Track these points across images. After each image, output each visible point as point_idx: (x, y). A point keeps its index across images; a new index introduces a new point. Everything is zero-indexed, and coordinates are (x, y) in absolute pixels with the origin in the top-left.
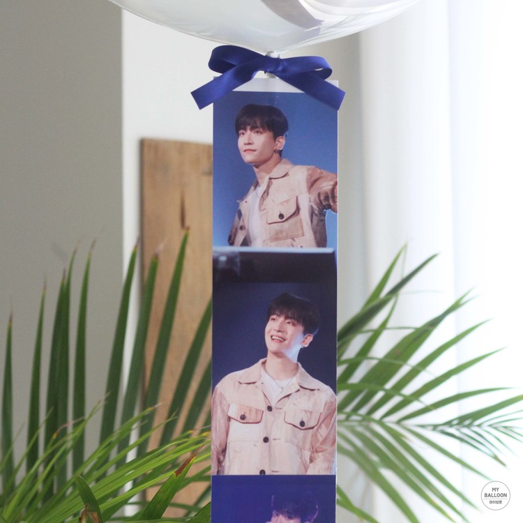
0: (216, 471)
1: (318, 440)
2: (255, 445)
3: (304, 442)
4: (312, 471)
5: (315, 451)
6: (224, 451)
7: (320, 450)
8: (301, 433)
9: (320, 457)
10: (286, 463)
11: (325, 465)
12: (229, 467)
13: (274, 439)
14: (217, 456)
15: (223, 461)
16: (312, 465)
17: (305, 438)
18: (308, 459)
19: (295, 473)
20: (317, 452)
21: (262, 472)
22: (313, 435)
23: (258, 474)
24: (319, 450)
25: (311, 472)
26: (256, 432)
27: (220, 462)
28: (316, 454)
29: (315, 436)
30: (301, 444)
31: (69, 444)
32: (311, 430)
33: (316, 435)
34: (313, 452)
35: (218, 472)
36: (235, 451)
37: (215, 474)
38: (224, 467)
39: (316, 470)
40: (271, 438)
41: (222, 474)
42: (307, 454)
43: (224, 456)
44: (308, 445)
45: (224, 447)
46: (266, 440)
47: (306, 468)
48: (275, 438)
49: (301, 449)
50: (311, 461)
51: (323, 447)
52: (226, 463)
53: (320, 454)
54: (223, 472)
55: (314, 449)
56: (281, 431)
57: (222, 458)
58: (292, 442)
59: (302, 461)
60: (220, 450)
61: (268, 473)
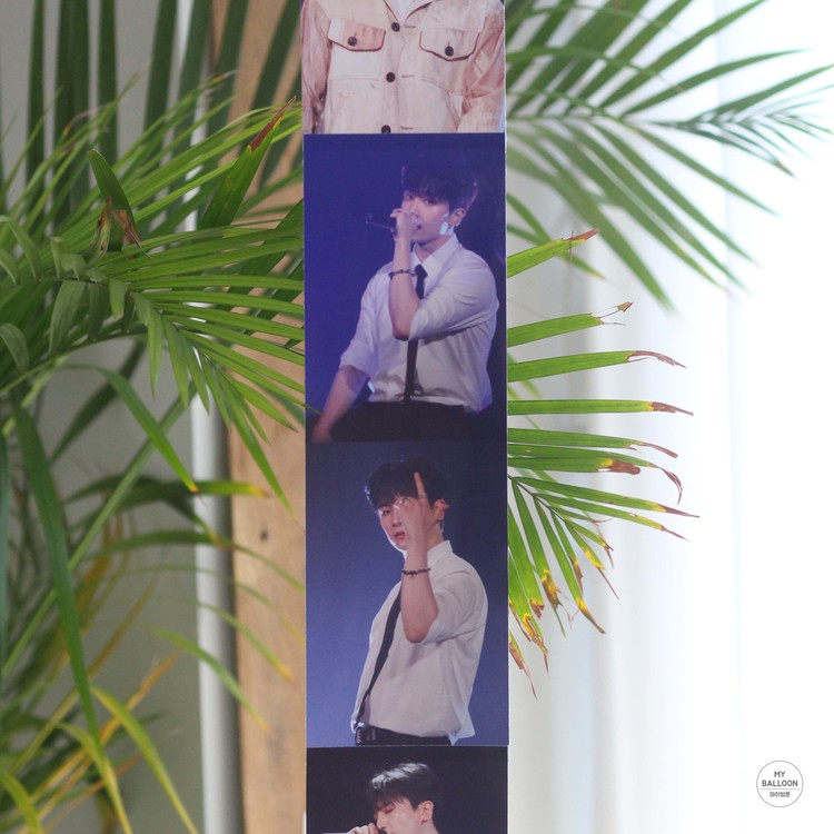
0: (311, 127)
1: (475, 78)
2: (373, 86)
3: (453, 81)
4: (467, 126)
5: (470, 94)
6: (323, 95)
7: (479, 92)
8: (448, 67)
9: (479, 105)
10: (424, 114)
11: (489, 117)
12: (332, 122)
13: (404, 77)
14: (312, 103)
15: (321, 112)
16: (466, 116)
17: (453, 74)
18: (459, 108)
19: (439, 131)
20: (474, 96)
21: (386, 128)
22: (466, 70)
23: (379, 132)
24: (476, 93)
25: (463, 129)
26: (375, 64)
27: (316, 114)
28: (471, 100)
29: (470, 70)
30: (447, 84)
31: (94, 134)
32: (464, 62)
33: (472, 69)
34: (467, 97)
35: (314, 129)
36: (341, 95)
37: (310, 132)
38: (323, 122)
39: (473, 124)
40: (399, 75)
41: (319, 133)
42: (458, 100)
43: (323, 103)
44: (459, 85)
45: (323, 88)
46: (391, 77)
47: (457, 124)
48: (405, 74)
49: (447, 92)
50: (465, 111)
51: (483, 87)
52: (327, 115)
53: (479, 99)
54: (322, 128)
55: (469, 92)
56: (415, 64)
57: (319, 107)
58: (433, 81)
59: (450, 111)
60: (316, 93)
61: (394, 130)
